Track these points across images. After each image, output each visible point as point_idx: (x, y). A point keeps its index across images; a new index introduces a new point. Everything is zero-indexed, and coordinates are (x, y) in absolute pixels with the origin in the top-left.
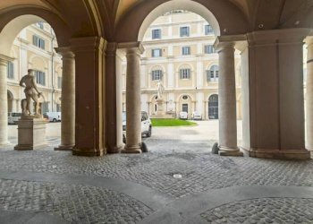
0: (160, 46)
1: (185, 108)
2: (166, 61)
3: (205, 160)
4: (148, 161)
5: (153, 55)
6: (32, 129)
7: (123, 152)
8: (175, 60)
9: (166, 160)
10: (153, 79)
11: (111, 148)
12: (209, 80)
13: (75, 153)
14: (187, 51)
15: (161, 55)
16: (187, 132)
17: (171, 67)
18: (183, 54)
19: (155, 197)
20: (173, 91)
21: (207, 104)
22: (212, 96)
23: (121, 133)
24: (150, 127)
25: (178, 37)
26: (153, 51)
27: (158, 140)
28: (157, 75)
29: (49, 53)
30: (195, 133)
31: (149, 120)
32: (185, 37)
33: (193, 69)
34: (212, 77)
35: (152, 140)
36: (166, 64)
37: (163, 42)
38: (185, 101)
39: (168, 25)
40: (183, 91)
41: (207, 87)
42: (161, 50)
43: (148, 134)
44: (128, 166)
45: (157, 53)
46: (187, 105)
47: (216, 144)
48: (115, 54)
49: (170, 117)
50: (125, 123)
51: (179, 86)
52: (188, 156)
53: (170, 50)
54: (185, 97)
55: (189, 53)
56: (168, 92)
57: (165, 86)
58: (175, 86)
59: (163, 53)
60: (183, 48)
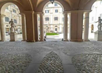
0: (48, 9)
1: (56, 30)
2: (50, 14)
3: (60, 42)
4: (46, 43)
5: (46, 12)
6: (14, 36)
7: (40, 41)
8: (53, 14)
10: (46, 20)
11: (37, 40)
13: (27, 42)
15: (48, 12)
16: (56, 37)
18: (56, 12)
19: (49, 48)
20: (52, 24)
21: (63, 28)
23: (39, 37)
24: (46, 35)
26: (46, 11)
27: (48, 39)
28: (47, 19)
31: (45, 33)
32: (56, 6)
33: (58, 17)
37: (49, 8)
40: (56, 24)
42: (48, 11)
43: (45, 37)
44: (42, 44)
45: (47, 11)
47: (63, 39)
49: (51, 32)
50: (40, 34)
51: (54, 23)
54: (56, 26)
55: (57, 12)
56: (51, 25)
57: (50, 23)
58: (53, 22)
59: (49, 12)
60: (56, 10)
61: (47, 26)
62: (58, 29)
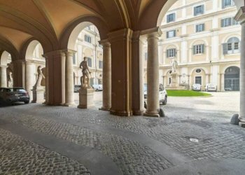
0: (174, 28)
1: (198, 80)
2: (179, 40)
3: (222, 129)
4: (166, 124)
5: (168, 37)
6: (86, 95)
7: (145, 115)
8: (188, 38)
9: (182, 125)
10: (167, 56)
11: (136, 112)
12: (225, 53)
13: (112, 113)
14: (201, 28)
15: (175, 35)
16: (202, 102)
17: (184, 45)
18: (197, 31)
20: (185, 66)
21: (223, 76)
22: (229, 68)
23: (143, 101)
24: (166, 96)
25: (192, 16)
26: (168, 33)
27: (173, 108)
28: (172, 53)
29: (94, 45)
30: (209, 103)
31: (165, 91)
32: (199, 15)
34: (230, 49)
35: (168, 108)
36: (179, 43)
37: (177, 24)
38: (198, 75)
39: (182, 8)
40: (197, 65)
41: (223, 59)
42: (175, 31)
43: (164, 103)
44: (149, 126)
45: (171, 34)
46: (200, 77)
47: (237, 116)
48: (139, 40)
49: (183, 88)
50: (146, 93)
51: (192, 61)
52: (204, 124)
53: (184, 29)
54: (198, 71)
55: (203, 29)
56: (181, 67)
57: (178, 62)
58: (188, 61)
59: (177, 33)
60: (197, 26)
61: (171, 72)
62: (204, 80)
